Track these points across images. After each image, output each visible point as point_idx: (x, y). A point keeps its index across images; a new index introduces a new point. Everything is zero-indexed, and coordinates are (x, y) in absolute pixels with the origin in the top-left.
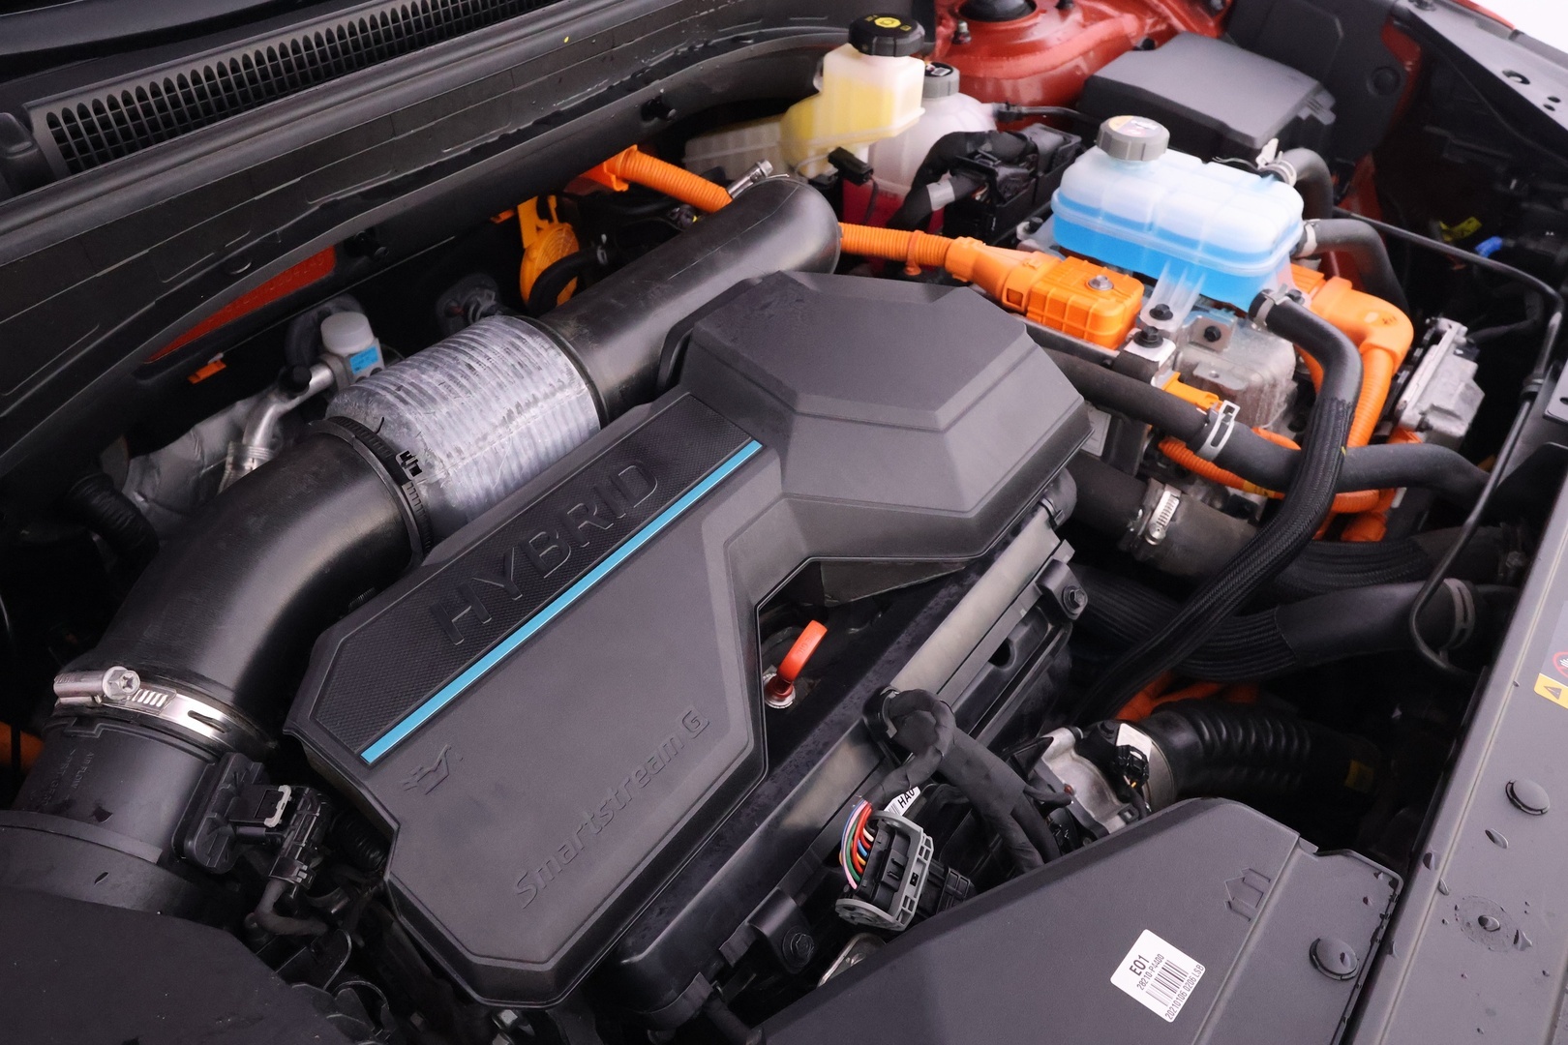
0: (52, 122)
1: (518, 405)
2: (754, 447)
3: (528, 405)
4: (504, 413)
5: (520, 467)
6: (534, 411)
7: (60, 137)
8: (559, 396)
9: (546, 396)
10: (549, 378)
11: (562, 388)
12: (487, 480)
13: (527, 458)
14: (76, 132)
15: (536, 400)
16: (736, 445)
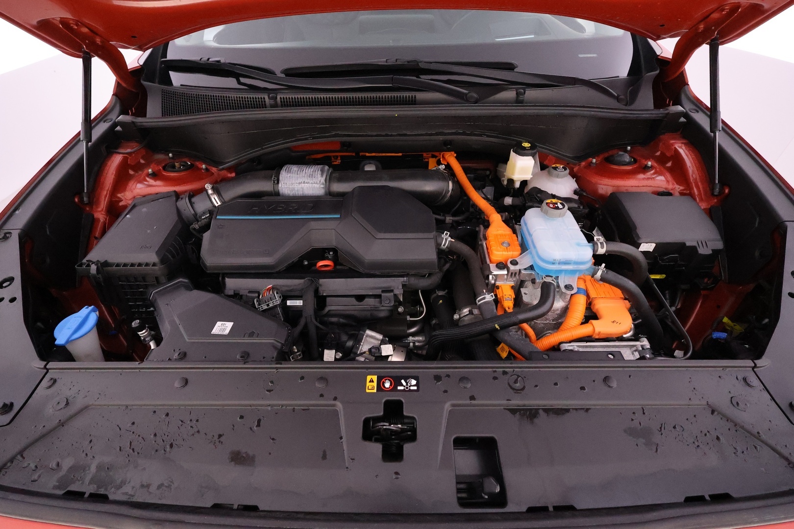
0: (281, 98)
1: (304, 182)
2: (339, 216)
3: (307, 183)
4: (300, 182)
5: (298, 194)
6: (306, 185)
7: (281, 102)
8: (314, 185)
9: (312, 183)
10: (315, 180)
11: (317, 183)
12: (289, 192)
13: (300, 193)
14: (284, 102)
15: (309, 183)
16: (335, 213)
